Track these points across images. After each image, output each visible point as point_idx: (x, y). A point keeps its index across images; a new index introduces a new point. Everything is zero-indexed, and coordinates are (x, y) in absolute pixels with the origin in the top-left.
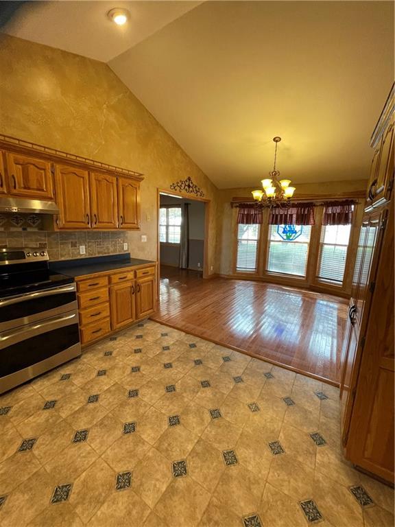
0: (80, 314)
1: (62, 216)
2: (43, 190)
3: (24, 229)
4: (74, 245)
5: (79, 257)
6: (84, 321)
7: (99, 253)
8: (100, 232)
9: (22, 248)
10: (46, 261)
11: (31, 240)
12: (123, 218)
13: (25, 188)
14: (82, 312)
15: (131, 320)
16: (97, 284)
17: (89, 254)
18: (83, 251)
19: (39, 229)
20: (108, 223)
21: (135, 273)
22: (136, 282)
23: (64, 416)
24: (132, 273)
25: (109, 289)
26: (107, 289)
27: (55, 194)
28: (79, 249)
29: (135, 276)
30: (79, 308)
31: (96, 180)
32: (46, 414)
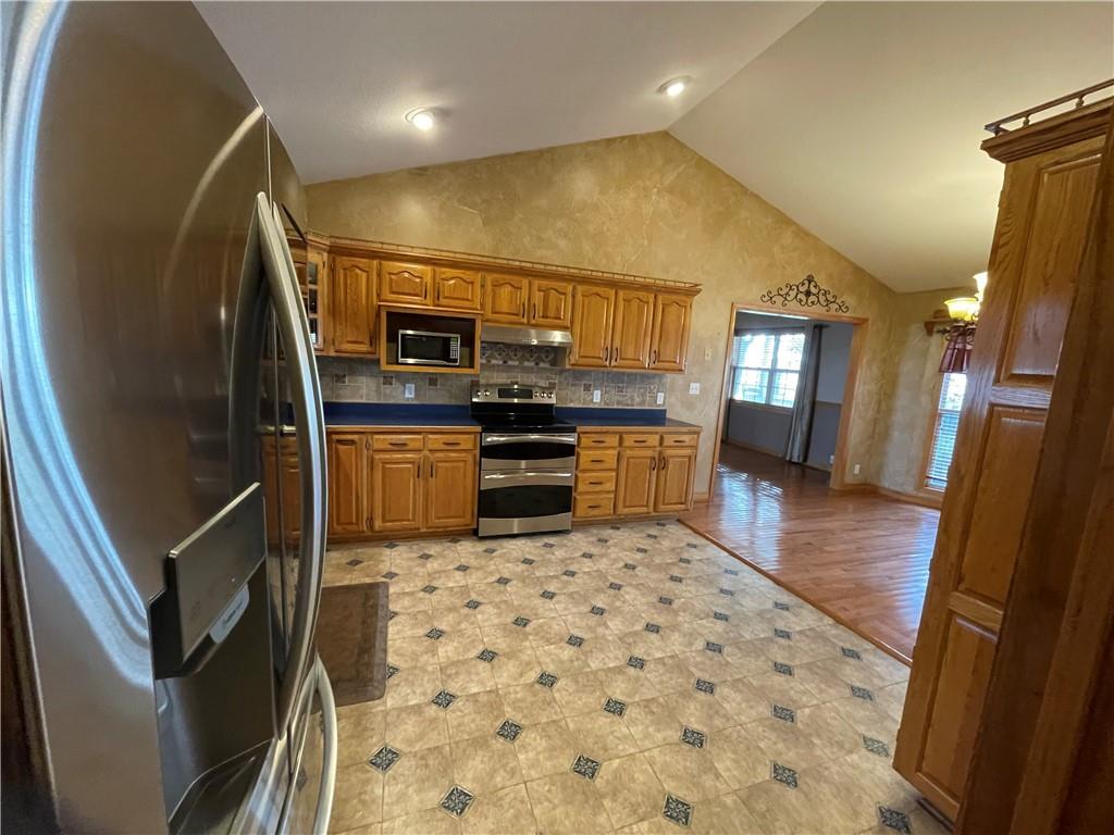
0: (576, 476)
1: (576, 349)
2: (560, 319)
3: (537, 364)
4: (587, 388)
5: (591, 406)
6: (581, 487)
7: (618, 403)
8: (623, 374)
9: (531, 386)
10: (552, 405)
11: (542, 378)
12: (658, 354)
13: (543, 317)
14: (579, 475)
15: (645, 509)
16: (602, 442)
17: (606, 403)
18: (597, 399)
19: (552, 365)
20: (635, 360)
21: (662, 438)
22: (660, 453)
23: (538, 574)
24: (657, 437)
25: (619, 454)
26: (616, 452)
27: (572, 323)
28: (592, 394)
29: (661, 444)
30: (576, 468)
31: (624, 300)
32: (523, 566)
